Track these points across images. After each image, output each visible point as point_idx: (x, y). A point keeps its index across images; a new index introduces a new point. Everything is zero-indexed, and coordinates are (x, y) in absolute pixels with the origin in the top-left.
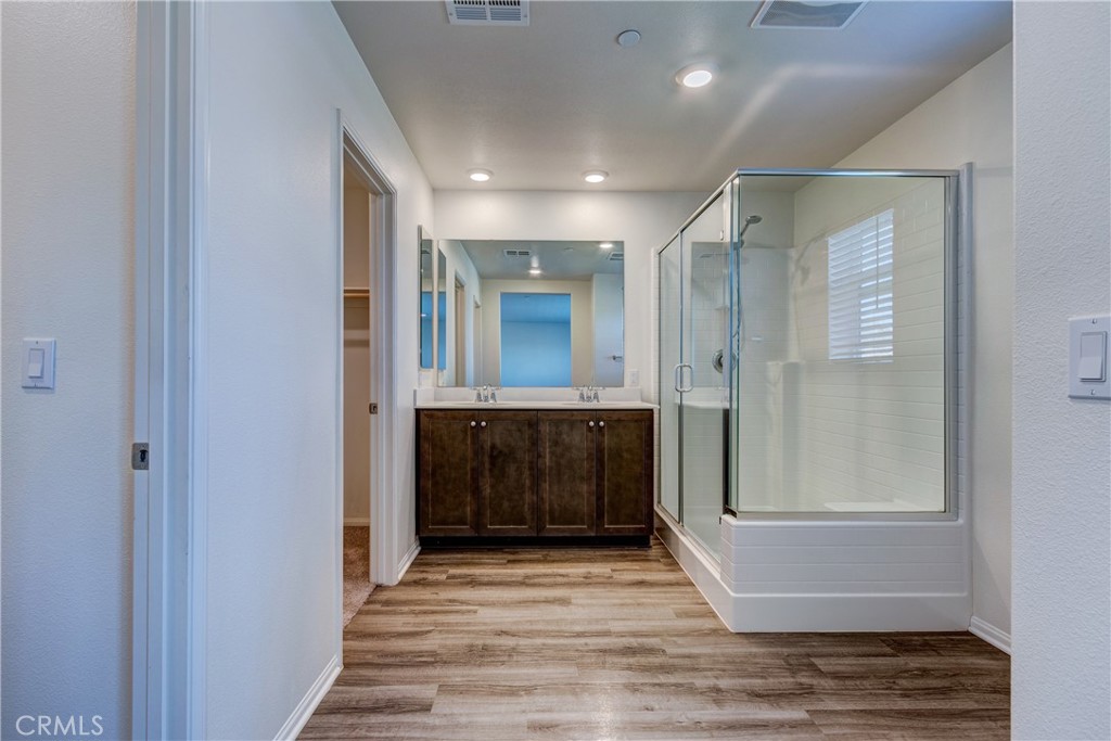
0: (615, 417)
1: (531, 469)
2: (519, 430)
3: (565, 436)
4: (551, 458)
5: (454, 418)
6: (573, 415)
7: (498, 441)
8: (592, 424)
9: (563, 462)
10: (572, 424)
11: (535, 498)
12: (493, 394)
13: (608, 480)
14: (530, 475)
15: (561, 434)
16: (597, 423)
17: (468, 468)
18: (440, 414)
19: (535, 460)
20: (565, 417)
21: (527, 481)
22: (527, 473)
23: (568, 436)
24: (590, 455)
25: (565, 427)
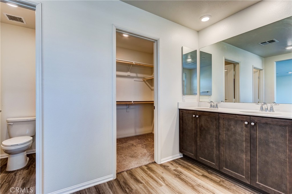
0: (264, 121)
1: (216, 139)
2: (211, 121)
3: (232, 127)
4: (225, 136)
5: (189, 113)
6: (236, 117)
7: (203, 124)
8: (246, 123)
9: (231, 139)
10: (236, 122)
11: (218, 153)
12: (217, 105)
13: (259, 157)
14: (216, 141)
15: (230, 126)
16: (249, 123)
17: (193, 133)
18: (185, 111)
19: (218, 135)
20: (232, 117)
21: (215, 144)
22: (214, 140)
23: (234, 127)
24: (246, 139)
25: (232, 123)
